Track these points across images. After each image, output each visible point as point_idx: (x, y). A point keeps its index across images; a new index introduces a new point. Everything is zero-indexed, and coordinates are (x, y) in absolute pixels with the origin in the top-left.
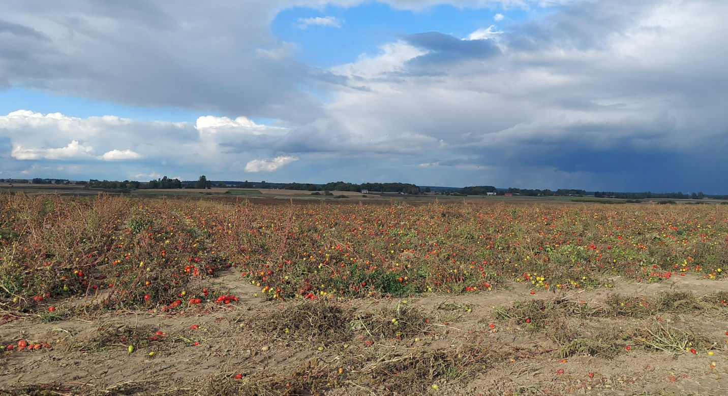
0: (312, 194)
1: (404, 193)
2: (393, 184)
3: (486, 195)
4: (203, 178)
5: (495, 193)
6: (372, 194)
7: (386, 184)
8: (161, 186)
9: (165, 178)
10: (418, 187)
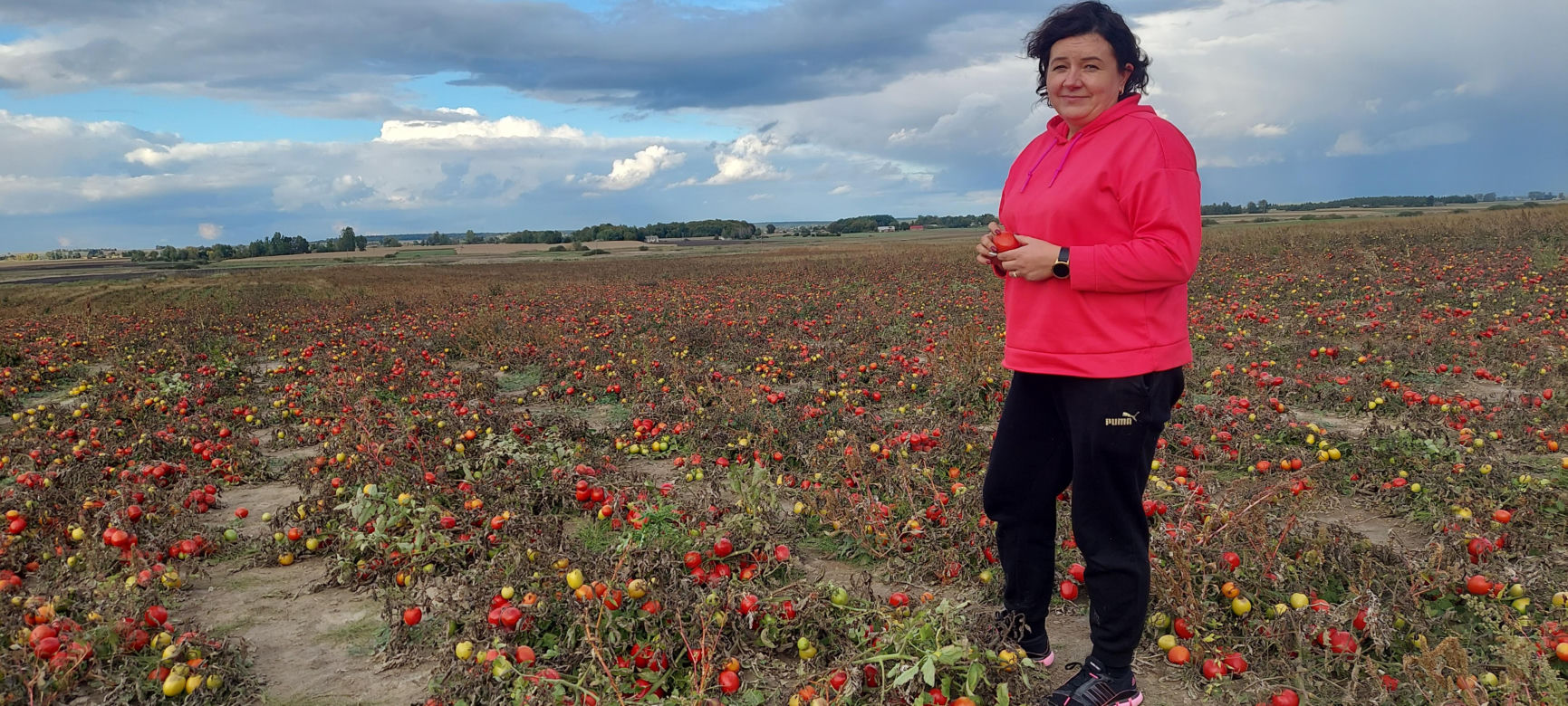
0: (551, 250)
1: (725, 237)
2: (705, 222)
3: (877, 231)
4: (348, 232)
5: (893, 228)
6: (666, 243)
7: (693, 223)
8: (271, 251)
9: (278, 235)
10: (752, 225)
